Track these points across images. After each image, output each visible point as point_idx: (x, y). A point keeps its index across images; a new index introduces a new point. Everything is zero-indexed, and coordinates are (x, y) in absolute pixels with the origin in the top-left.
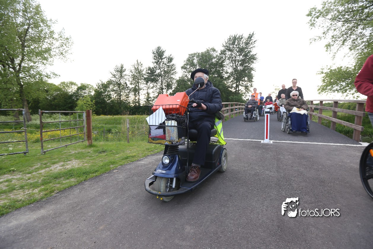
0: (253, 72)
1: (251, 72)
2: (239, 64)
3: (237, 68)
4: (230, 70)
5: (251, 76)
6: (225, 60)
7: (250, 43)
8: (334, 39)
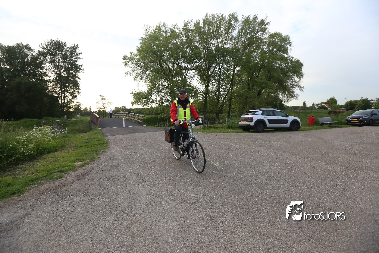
1: (76, 80)
3: (61, 73)
5: (78, 84)
7: (75, 53)
8: (137, 75)
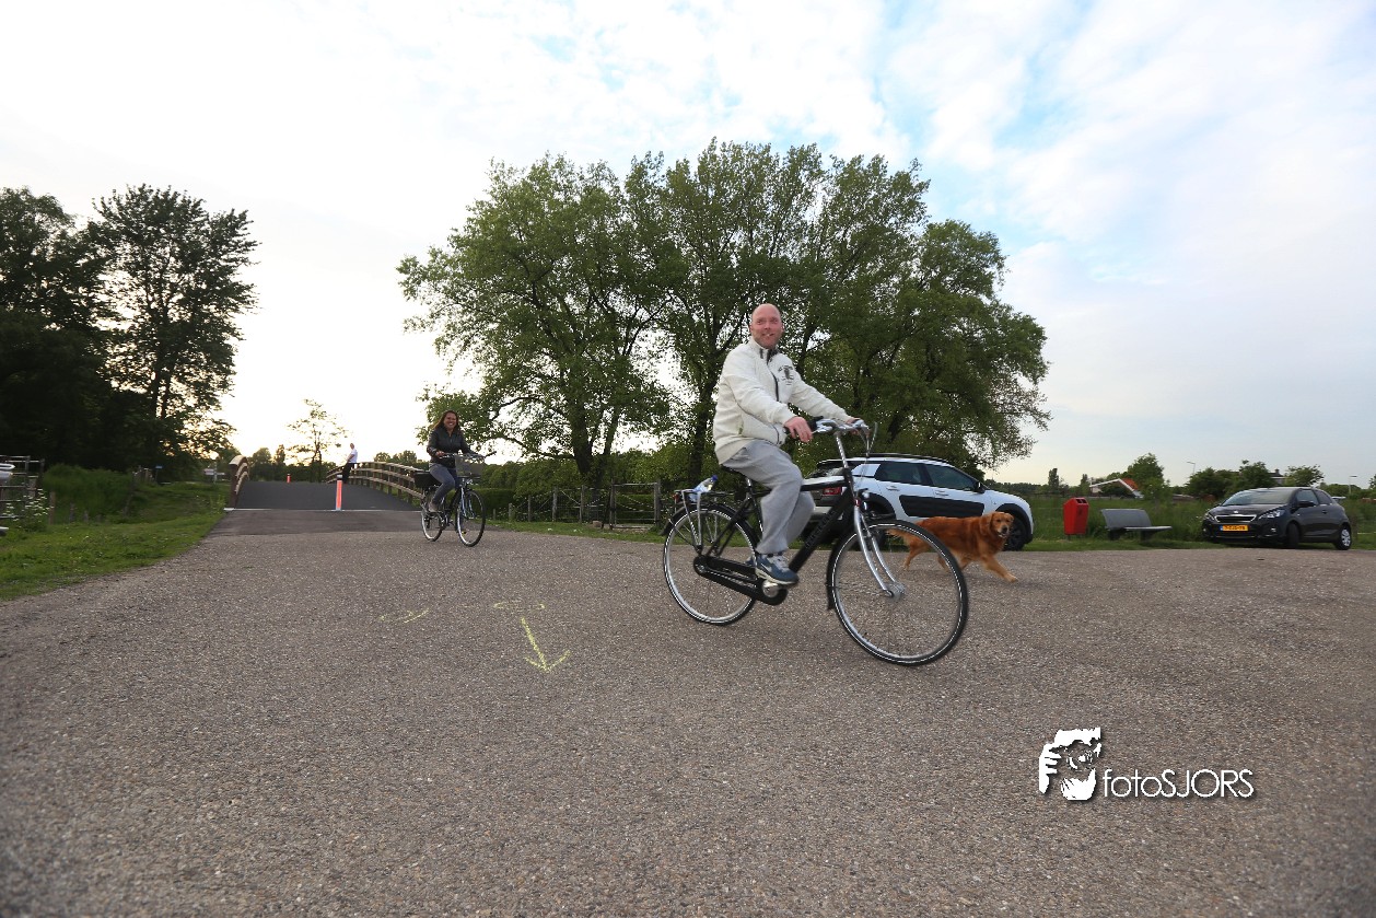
0: (231, 341)
1: (224, 339)
2: (174, 299)
5: (226, 354)
7: (231, 243)
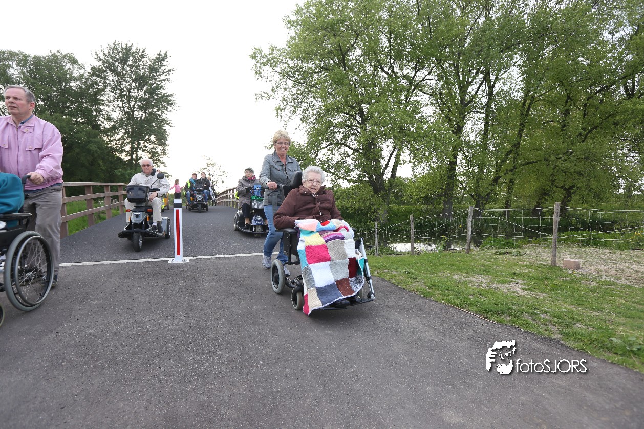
1: (163, 126)
2: (136, 107)
3: (133, 112)
4: (116, 115)
5: (163, 134)
6: (103, 90)
7: (160, 70)
